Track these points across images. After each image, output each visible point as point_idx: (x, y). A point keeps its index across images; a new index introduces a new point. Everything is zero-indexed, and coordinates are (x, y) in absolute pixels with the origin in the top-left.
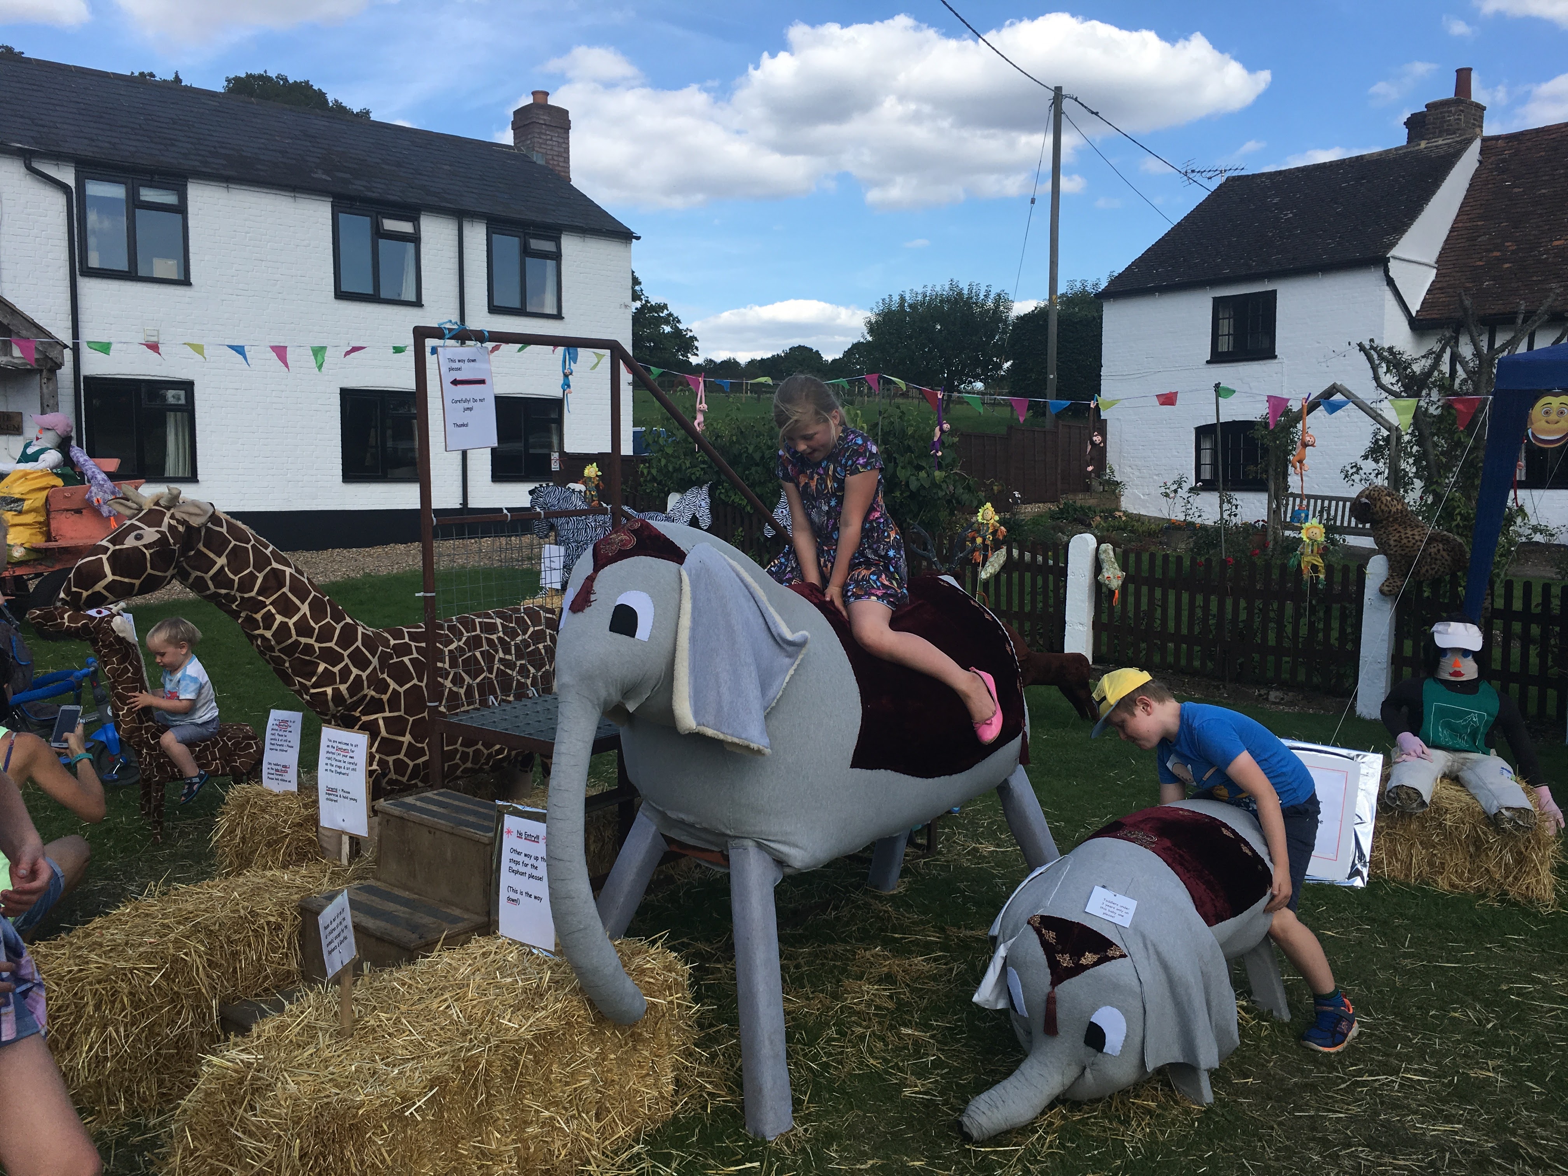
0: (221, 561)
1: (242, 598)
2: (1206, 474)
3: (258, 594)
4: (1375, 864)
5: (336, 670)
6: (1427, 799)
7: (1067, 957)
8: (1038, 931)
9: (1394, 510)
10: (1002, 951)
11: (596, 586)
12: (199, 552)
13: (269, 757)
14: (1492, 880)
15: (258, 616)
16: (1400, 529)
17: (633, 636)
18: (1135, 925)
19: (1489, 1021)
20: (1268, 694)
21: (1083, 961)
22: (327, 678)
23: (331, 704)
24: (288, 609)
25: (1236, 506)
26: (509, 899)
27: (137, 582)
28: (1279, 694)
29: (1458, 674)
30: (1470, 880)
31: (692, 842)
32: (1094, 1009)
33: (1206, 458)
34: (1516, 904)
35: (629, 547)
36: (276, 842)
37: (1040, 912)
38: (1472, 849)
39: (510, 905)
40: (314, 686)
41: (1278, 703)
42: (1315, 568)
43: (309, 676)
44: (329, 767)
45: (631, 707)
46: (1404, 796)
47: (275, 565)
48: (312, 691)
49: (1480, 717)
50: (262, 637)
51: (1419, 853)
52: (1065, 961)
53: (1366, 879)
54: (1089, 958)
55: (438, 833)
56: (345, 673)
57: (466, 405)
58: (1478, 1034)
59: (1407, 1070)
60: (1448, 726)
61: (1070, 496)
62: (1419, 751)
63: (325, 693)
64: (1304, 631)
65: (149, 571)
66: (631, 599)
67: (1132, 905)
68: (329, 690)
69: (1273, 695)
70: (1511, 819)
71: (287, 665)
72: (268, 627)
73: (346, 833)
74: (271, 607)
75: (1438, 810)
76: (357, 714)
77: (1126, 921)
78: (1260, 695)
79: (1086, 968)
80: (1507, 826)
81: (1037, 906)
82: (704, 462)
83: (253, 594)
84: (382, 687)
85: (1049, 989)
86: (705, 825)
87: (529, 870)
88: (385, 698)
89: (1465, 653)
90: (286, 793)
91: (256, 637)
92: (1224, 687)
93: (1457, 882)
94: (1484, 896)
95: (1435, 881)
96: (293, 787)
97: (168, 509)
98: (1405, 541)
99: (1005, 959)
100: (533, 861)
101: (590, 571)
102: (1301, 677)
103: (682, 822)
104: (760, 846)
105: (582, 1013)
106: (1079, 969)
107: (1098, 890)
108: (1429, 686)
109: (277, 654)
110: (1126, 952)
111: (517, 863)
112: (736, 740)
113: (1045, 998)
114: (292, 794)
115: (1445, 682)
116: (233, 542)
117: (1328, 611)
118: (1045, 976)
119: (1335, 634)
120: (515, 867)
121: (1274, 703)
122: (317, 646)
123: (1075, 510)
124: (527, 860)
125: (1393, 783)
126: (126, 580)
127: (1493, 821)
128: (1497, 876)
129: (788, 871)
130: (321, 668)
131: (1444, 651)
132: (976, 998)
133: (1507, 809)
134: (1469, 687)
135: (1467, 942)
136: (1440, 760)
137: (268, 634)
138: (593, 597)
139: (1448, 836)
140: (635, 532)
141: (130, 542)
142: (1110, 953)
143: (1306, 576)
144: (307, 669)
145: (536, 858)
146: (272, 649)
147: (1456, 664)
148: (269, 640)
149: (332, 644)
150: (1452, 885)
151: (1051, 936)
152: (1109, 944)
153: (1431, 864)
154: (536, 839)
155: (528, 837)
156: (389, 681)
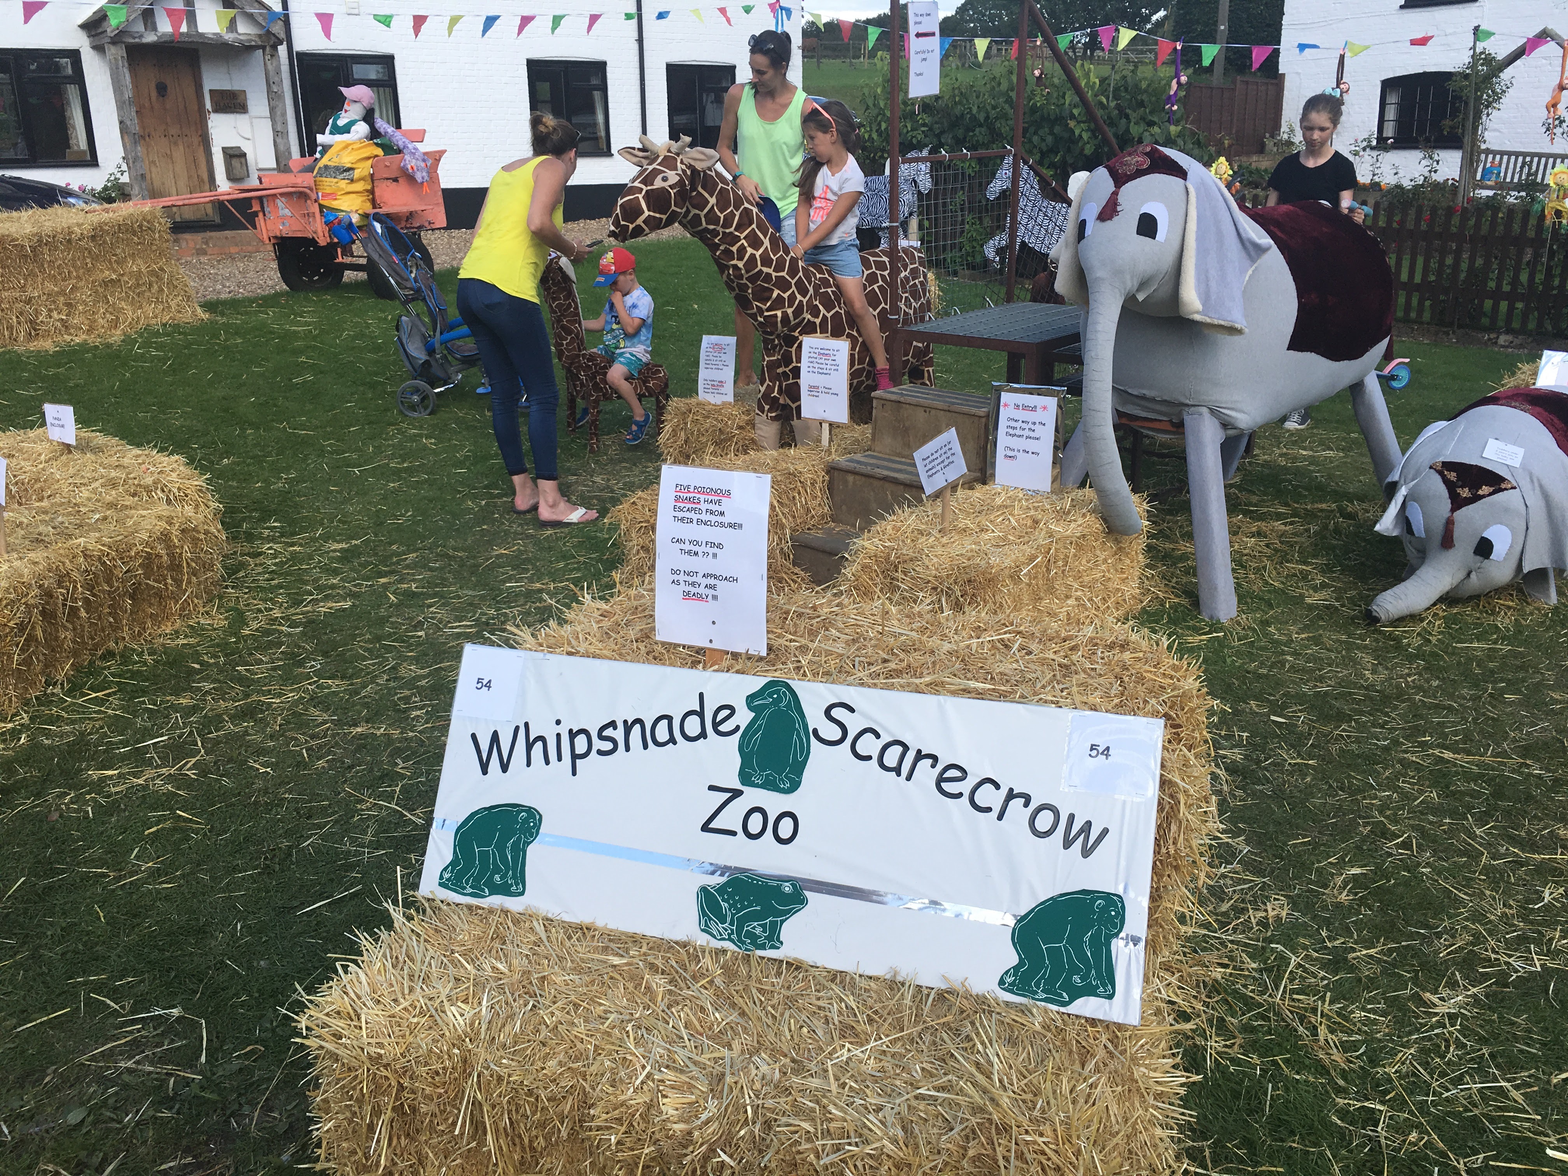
0: (713, 201)
1: (724, 233)
2: (1389, 131)
3: (736, 230)
5: (786, 295)
7: (1467, 490)
8: (1440, 473)
10: (1403, 491)
12: (699, 193)
13: (704, 374)
15: (734, 249)
17: (1154, 238)
18: (1523, 465)
20: (1498, 338)
21: (1480, 492)
22: (779, 303)
23: (779, 325)
24: (755, 243)
26: (1006, 456)
27: (664, 217)
28: (1509, 338)
32: (1487, 526)
33: (1391, 113)
37: (1442, 459)
39: (1008, 461)
40: (768, 310)
41: (1507, 347)
43: (764, 300)
44: (811, 369)
45: (1141, 297)
47: (746, 205)
48: (766, 314)
50: (735, 267)
52: (1465, 493)
54: (1485, 490)
55: (933, 412)
56: (792, 298)
57: (924, 56)
63: (776, 316)
65: (673, 208)
66: (1150, 208)
67: (1520, 452)
68: (779, 313)
71: (750, 291)
72: (740, 259)
73: (826, 421)
74: (743, 241)
76: (796, 334)
77: (1516, 463)
79: (1483, 496)
81: (1438, 455)
83: (732, 230)
84: (815, 312)
85: (1449, 514)
86: (1165, 398)
87: (1026, 433)
88: (818, 321)
91: (728, 267)
96: (730, 398)
97: (678, 154)
99: (1405, 497)
100: (1030, 426)
101: (1113, 189)
104: (1212, 411)
106: (1476, 498)
107: (1491, 442)
110: (1515, 484)
111: (1014, 428)
113: (1444, 521)
114: (730, 404)
116: (721, 185)
118: (1447, 504)
120: (1011, 431)
122: (774, 274)
123: (1251, 172)
124: (1024, 425)
126: (658, 215)
129: (1231, 432)
130: (775, 295)
132: (1377, 528)
137: (741, 264)
138: (1119, 208)
141: (658, 183)
142: (1503, 486)
143: (1548, 222)
144: (763, 295)
145: (1034, 423)
146: (741, 277)
148: (740, 269)
149: (784, 274)
151: (1452, 476)
152: (1502, 479)
154: (1034, 409)
155: (1025, 408)
156: (821, 307)
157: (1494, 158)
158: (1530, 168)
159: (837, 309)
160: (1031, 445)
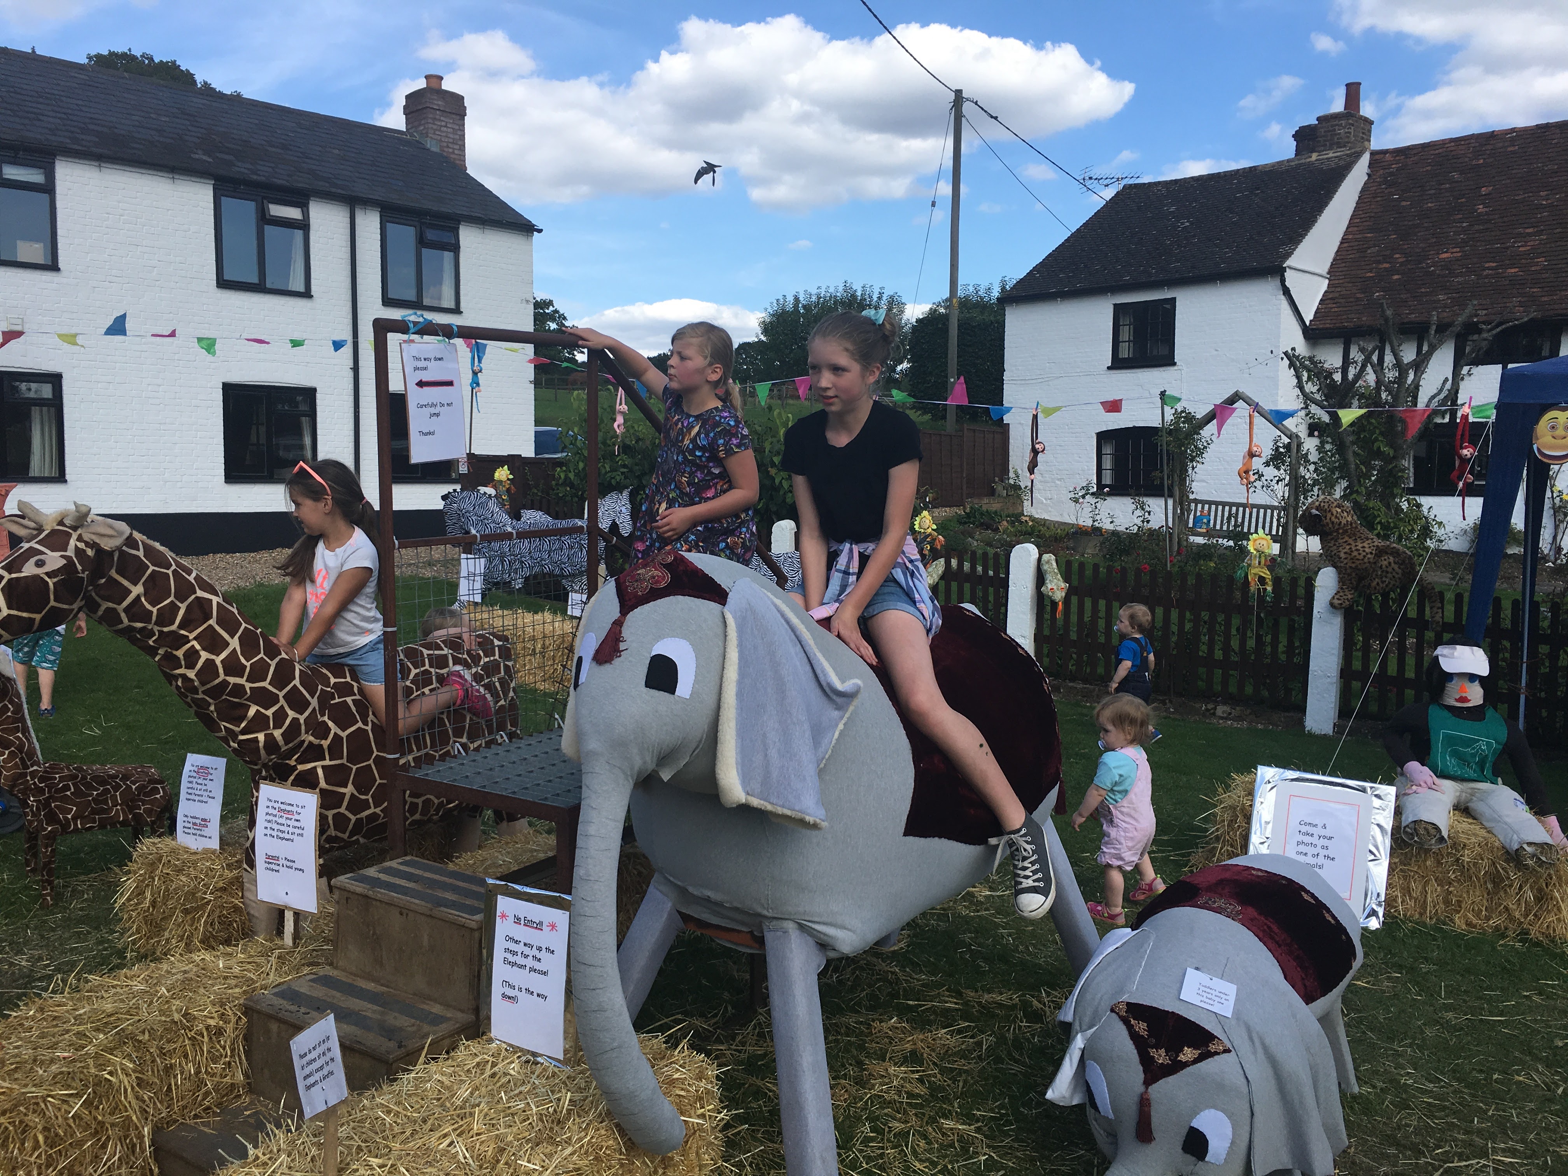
0: (137, 590)
1: (161, 632)
2: (1107, 479)
3: (181, 627)
4: (1389, 902)
5: (269, 713)
6: (1445, 834)
7: (1162, 1052)
8: (1125, 1021)
9: (1344, 521)
10: (1079, 1042)
11: (626, 632)
12: (111, 580)
13: (185, 809)
14: (1511, 918)
15: (180, 653)
16: (1350, 541)
17: (673, 693)
18: (1237, 1013)
19: (1558, 1086)
20: (1215, 709)
21: (1182, 1058)
22: (260, 722)
23: (262, 752)
24: (214, 643)
25: (1149, 513)
26: (504, 996)
27: (38, 617)
28: (1227, 708)
29: (1464, 700)
30: (1488, 918)
31: (715, 920)
32: (1195, 1113)
33: (1107, 463)
34: (1538, 944)
35: (663, 585)
36: (196, 909)
37: (1125, 998)
38: (1490, 886)
39: (507, 1004)
40: (243, 732)
41: (1226, 719)
42: (1262, 580)
43: (237, 721)
44: (269, 832)
45: (666, 775)
46: (1422, 832)
47: (200, 593)
48: (241, 737)
49: (1488, 744)
50: (184, 677)
51: (1434, 892)
52: (1161, 1057)
53: (1382, 919)
54: (1188, 1054)
55: (411, 915)
56: (280, 716)
57: (433, 410)
58: (1551, 1100)
59: (1495, 1151)
60: (1455, 754)
61: (976, 501)
62: (1430, 782)
63: (256, 740)
64: (1251, 643)
65: (52, 603)
66: (669, 648)
67: (1231, 989)
68: (261, 737)
69: (1221, 710)
70: (1533, 856)
72: (191, 666)
73: (291, 909)
74: (195, 643)
75: (1455, 845)
76: (292, 763)
77: (1227, 1011)
78: (1207, 710)
79: (1186, 1065)
80: (1530, 862)
81: (1121, 991)
82: (624, 466)
83: (174, 627)
84: (322, 731)
85: (1142, 1089)
86: (736, 904)
87: (530, 962)
88: (325, 743)
89: (1472, 677)
90: (206, 851)
91: (176, 677)
92: (1171, 702)
93: (1475, 921)
94: (1503, 936)
95: (1452, 920)
96: (215, 844)
97: (75, 528)
98: (1355, 553)
99: (1083, 1051)
100: (535, 952)
101: (616, 614)
102: (1249, 690)
103: (708, 900)
104: (802, 927)
105: (611, 1142)
106: (1176, 1067)
107: (1190, 972)
108: (1435, 714)
109: (201, 696)
110: (1229, 1046)
111: (514, 953)
112: (788, 812)
113: (1136, 1099)
114: (213, 852)
115: (1451, 709)
116: (152, 568)
117: (1276, 623)
118: (1137, 1074)
119: (1281, 648)
120: (511, 958)
121: (1222, 718)
122: (248, 686)
123: (982, 514)
124: (527, 950)
125: (1408, 818)
126: (25, 615)
127: (1515, 857)
128: (1517, 914)
129: (832, 955)
130: (252, 711)
131: (1450, 677)
132: (1050, 1095)
133: (1530, 844)
134: (1475, 714)
135: (1502, 989)
136: (1450, 790)
137: (191, 674)
138: (622, 646)
139: (1466, 873)
140: (668, 566)
141: (29, 569)
142: (1212, 1048)
143: (1253, 588)
144: (235, 713)
145: (540, 949)
146: (195, 690)
147: (1463, 690)
148: (192, 680)
149: (265, 684)
150: (1469, 924)
151: (1141, 1027)
152: (1209, 1037)
153: (1447, 902)
154: (539, 926)
155: (529, 923)
156: (330, 724)
157: (1203, 508)
158: (1236, 521)
159: (360, 724)
160: (536, 983)
